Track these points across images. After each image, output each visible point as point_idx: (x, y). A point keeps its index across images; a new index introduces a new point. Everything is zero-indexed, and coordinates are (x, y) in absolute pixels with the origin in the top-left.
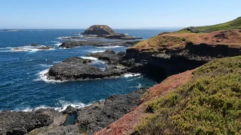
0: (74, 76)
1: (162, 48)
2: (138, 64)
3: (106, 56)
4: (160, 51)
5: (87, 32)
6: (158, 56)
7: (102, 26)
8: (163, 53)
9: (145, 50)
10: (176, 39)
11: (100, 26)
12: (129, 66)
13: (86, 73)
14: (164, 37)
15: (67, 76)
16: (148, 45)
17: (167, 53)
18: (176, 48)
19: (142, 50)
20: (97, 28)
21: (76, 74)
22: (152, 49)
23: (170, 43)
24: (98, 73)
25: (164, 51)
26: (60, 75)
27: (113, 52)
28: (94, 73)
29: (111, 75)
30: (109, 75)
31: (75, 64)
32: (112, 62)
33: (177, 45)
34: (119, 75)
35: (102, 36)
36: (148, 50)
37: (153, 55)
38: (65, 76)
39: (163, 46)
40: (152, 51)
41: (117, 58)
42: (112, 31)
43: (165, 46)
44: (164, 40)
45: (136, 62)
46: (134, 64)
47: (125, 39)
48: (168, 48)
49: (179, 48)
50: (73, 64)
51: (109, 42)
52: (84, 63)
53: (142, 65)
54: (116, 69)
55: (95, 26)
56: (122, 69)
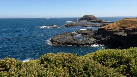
0: (62, 43)
1: (122, 28)
2: (103, 39)
3: (86, 32)
4: (120, 30)
5: (82, 19)
6: (117, 34)
7: (90, 15)
8: (122, 32)
9: (109, 29)
10: (133, 23)
11: (88, 16)
12: (98, 39)
13: (69, 42)
14: (124, 21)
15: (58, 43)
16: (112, 26)
17: (125, 32)
18: (132, 29)
19: (108, 29)
20: (87, 17)
21: (63, 42)
22: (114, 29)
23: (128, 25)
24: (76, 42)
25: (123, 31)
26: (55, 42)
27: (91, 30)
28: (74, 42)
29: (84, 44)
30: (83, 44)
31: (66, 36)
32: (88, 36)
33: (133, 27)
34: (89, 45)
35: (89, 21)
36: (111, 29)
37: (115, 33)
38: (57, 43)
39: (123, 27)
40: (114, 30)
41: (92, 34)
42: (96, 18)
43: (124, 27)
44: (124, 23)
45: (103, 37)
46: (101, 38)
47: (102, 23)
48: (126, 28)
49: (135, 29)
50: (65, 36)
51: (92, 24)
52: (71, 36)
53: (106, 39)
54: (89, 41)
55: (86, 15)
56: (93, 41)
